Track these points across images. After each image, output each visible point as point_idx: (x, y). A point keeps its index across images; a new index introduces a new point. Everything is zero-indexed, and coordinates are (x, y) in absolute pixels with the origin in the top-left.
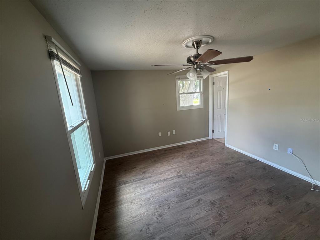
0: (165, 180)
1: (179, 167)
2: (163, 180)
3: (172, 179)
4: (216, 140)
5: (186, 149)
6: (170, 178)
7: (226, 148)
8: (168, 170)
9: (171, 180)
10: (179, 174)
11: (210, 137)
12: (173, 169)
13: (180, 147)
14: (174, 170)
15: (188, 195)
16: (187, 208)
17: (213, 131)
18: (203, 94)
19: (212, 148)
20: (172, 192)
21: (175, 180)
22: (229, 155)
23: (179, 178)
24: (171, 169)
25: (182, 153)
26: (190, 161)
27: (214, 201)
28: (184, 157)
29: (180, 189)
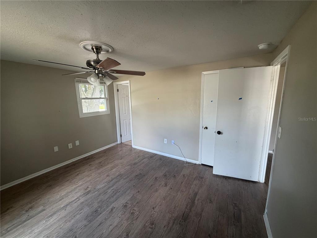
0: (67, 205)
1: (86, 183)
2: (64, 206)
3: (78, 199)
4: (124, 144)
5: (94, 159)
6: (74, 200)
7: (133, 149)
8: (70, 192)
9: (75, 202)
10: (87, 191)
11: (119, 142)
12: (78, 188)
13: (87, 158)
14: (80, 188)
15: (99, 209)
16: (98, 226)
17: (121, 136)
18: (108, 100)
19: (121, 152)
20: (78, 216)
21: (82, 200)
22: (136, 155)
23: (86, 195)
24: (76, 188)
25: (90, 165)
26: (99, 171)
27: (126, 203)
28: (93, 168)
29: (88, 208)
